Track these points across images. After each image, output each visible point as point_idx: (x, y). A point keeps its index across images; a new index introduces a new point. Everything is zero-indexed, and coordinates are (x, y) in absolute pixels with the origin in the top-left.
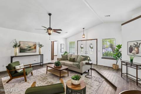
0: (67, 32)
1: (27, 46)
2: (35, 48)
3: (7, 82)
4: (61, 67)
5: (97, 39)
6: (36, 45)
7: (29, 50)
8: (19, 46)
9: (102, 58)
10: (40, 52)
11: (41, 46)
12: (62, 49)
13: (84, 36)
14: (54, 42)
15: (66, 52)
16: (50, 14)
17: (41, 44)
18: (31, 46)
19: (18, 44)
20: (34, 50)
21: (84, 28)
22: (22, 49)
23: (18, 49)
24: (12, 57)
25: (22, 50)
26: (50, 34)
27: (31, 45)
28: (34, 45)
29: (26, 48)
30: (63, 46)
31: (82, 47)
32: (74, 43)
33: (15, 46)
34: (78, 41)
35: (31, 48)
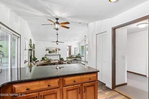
2: (56, 51)
7: (53, 52)
8: (48, 50)
10: (59, 53)
11: (59, 50)
12: (76, 52)
13: (85, 42)
14: (71, 46)
15: (79, 54)
17: (59, 48)
19: (48, 49)
20: (56, 52)
21: (85, 36)
23: (48, 52)
24: (46, 55)
25: (50, 52)
26: (57, 44)
27: (54, 49)
28: (56, 49)
29: (51, 51)
32: (83, 46)
33: (47, 50)
34: (85, 45)
35: (55, 51)
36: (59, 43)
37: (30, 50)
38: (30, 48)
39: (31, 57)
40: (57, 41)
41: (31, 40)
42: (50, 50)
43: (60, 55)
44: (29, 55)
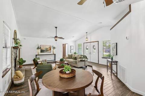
0: (73, 37)
1: (45, 48)
2: (50, 49)
3: (33, 69)
4: (64, 62)
5: (98, 41)
6: (51, 47)
7: (47, 51)
8: (40, 48)
9: (102, 58)
10: (53, 52)
11: (54, 48)
12: (72, 51)
13: (87, 39)
14: (65, 44)
15: (75, 53)
16: (56, 28)
17: (54, 46)
18: (47, 48)
19: (40, 47)
20: (50, 51)
21: (87, 33)
22: (42, 50)
23: (39, 50)
24: (36, 55)
28: (49, 48)
29: (44, 49)
30: (72, 48)
31: (87, 48)
32: (81, 45)
33: (38, 48)
34: (84, 43)
35: (48, 50)
36: (58, 40)
37: (14, 48)
38: (14, 45)
39: (15, 60)
40: (56, 37)
41: (15, 33)
42: (42, 48)
43: (55, 55)
44: (13, 56)
